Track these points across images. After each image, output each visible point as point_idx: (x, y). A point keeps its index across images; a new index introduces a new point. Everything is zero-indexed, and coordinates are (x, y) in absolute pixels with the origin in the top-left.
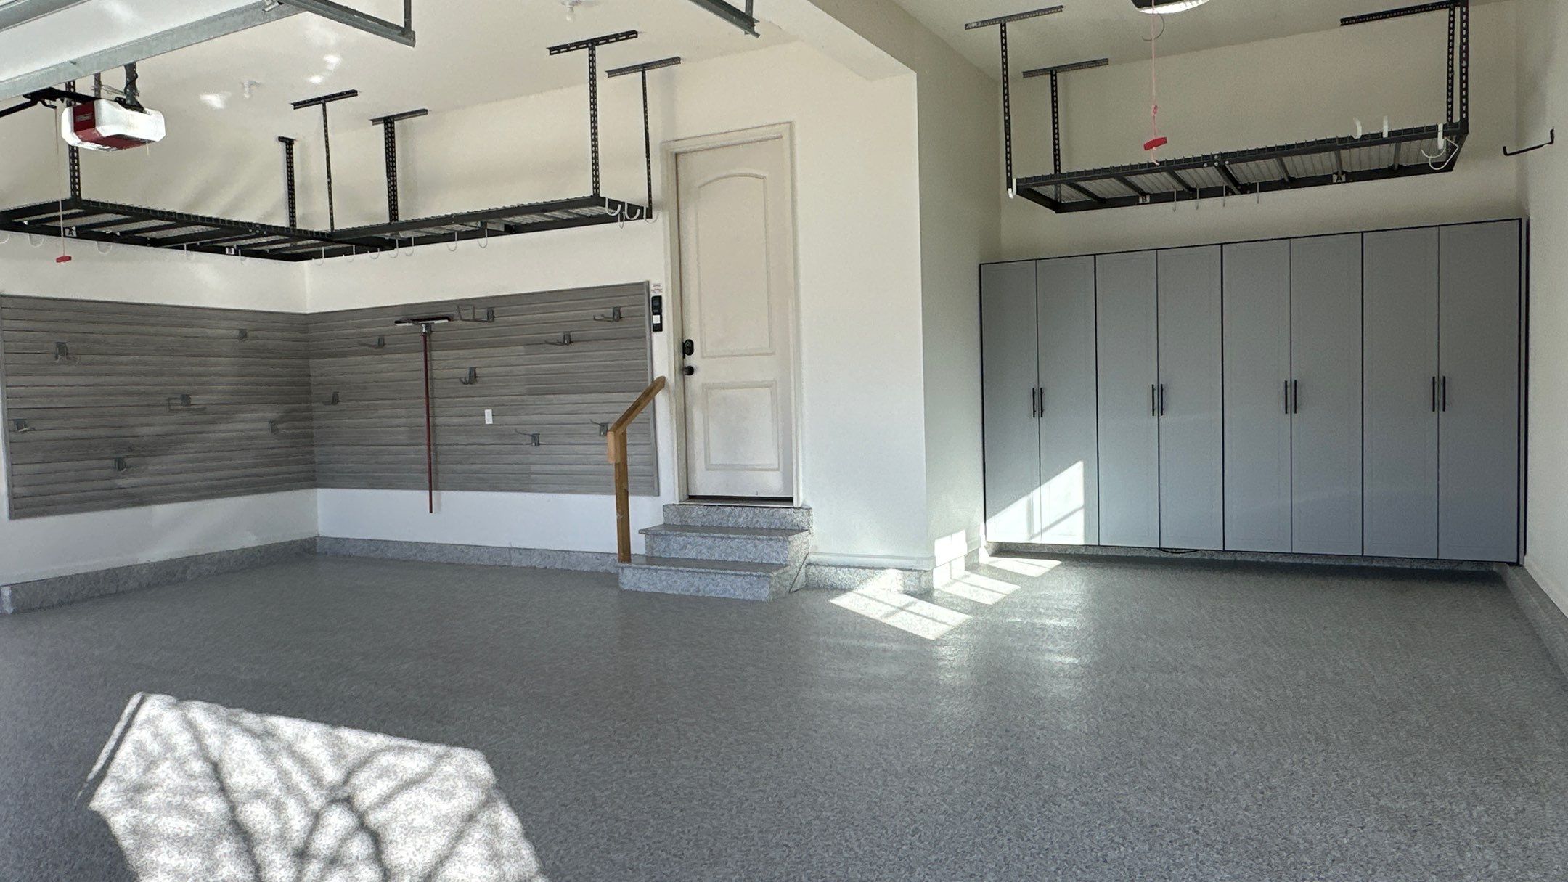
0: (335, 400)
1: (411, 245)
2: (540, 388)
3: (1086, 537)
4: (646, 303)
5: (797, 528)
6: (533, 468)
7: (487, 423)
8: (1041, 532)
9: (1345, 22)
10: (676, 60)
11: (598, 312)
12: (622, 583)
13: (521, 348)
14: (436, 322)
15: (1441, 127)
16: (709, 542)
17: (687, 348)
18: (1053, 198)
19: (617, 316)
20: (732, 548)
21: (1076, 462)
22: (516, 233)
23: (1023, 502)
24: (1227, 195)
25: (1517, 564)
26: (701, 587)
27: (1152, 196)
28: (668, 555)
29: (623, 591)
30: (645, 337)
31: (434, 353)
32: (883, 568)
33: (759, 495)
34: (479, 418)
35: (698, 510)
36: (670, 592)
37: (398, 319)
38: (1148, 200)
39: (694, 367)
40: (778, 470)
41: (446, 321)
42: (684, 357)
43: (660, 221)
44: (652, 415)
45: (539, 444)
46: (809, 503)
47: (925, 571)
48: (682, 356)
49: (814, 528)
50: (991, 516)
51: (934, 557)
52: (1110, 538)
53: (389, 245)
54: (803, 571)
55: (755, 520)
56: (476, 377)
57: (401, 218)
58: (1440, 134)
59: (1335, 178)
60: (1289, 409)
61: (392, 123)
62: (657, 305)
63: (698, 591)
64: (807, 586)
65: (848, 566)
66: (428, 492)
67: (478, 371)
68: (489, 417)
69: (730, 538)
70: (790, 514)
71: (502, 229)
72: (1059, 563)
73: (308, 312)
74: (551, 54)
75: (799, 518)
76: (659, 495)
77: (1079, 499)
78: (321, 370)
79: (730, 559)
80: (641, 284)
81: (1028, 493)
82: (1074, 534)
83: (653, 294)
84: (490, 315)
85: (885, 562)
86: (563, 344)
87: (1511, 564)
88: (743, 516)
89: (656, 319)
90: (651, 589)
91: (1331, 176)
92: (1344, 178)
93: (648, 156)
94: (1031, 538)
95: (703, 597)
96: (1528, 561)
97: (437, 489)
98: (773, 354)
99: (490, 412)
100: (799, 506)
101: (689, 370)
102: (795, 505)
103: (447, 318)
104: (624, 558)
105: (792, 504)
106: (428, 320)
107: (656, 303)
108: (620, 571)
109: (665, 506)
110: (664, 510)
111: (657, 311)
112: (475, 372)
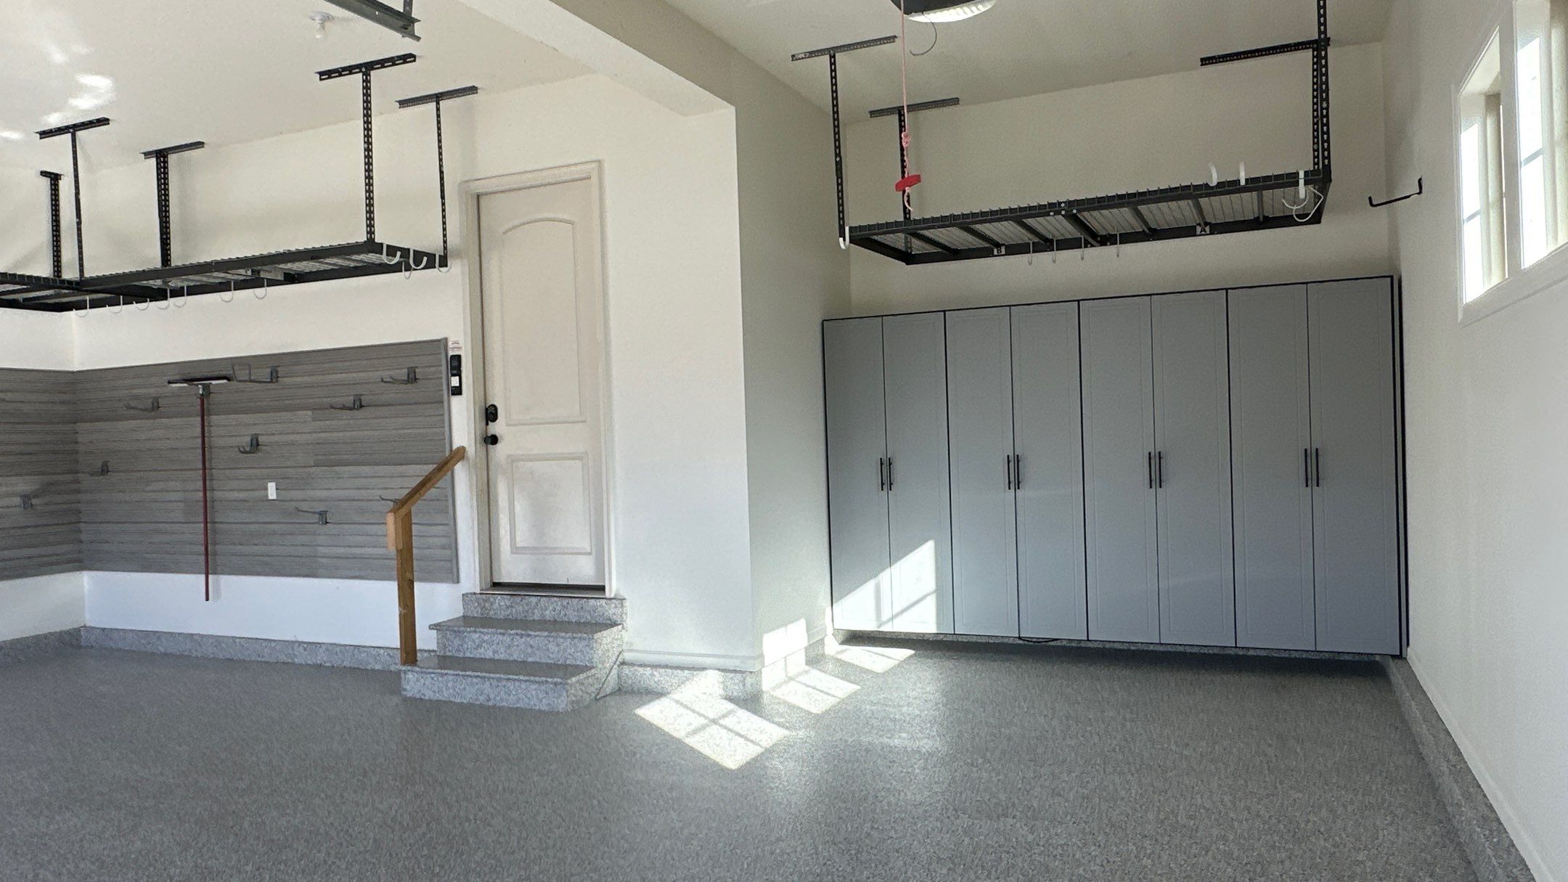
0: (105, 470)
1: (183, 295)
2: (330, 458)
3: (939, 624)
4: (444, 362)
5: (609, 622)
6: (321, 550)
7: (270, 498)
8: (892, 618)
9: (1206, 61)
10: (473, 90)
11: (386, 374)
12: (405, 690)
13: (310, 413)
14: (214, 382)
15: (1302, 175)
16: (507, 639)
17: (491, 414)
18: (903, 249)
19: (412, 378)
20: (531, 646)
21: (927, 541)
22: (299, 282)
23: (870, 586)
24: (1086, 247)
25: (1400, 657)
26: (492, 696)
27: (1007, 247)
28: (461, 655)
29: (405, 699)
30: (442, 402)
31: (214, 418)
32: (704, 669)
33: (571, 583)
34: (263, 493)
35: (501, 603)
36: (458, 700)
37: (171, 378)
38: (1003, 252)
39: (498, 435)
40: (590, 554)
41: (225, 381)
42: (487, 424)
43: (456, 268)
44: (450, 492)
45: (327, 523)
46: (623, 594)
47: (751, 672)
48: (484, 422)
49: (629, 622)
50: (836, 602)
51: (762, 656)
52: (966, 627)
53: (159, 295)
54: (614, 671)
55: (563, 613)
56: (258, 445)
57: (176, 261)
58: (1302, 182)
59: (1199, 229)
60: (1153, 483)
61: (165, 157)
62: (455, 365)
63: (489, 700)
64: (620, 689)
65: (666, 667)
66: (203, 577)
67: (261, 439)
68: (272, 492)
69: (529, 635)
70: (601, 606)
71: (281, 277)
72: (911, 652)
73: (75, 370)
74: (321, 79)
75: (611, 611)
76: (458, 582)
77: (930, 584)
78: (92, 436)
79: (530, 660)
80: (439, 341)
81: (876, 575)
82: (925, 621)
83: (451, 353)
84: (275, 375)
85: (708, 661)
86: (350, 409)
87: (1393, 657)
88: (550, 607)
89: (455, 381)
90: (438, 697)
91: (1194, 228)
92: (1207, 229)
93: (443, 197)
94: (879, 627)
95: (494, 706)
96: (1411, 653)
97: (215, 573)
98: (585, 422)
99: (274, 485)
100: (612, 596)
101: (493, 440)
102: (607, 595)
103: (226, 378)
104: (409, 660)
105: (604, 593)
106: (205, 380)
107: (455, 363)
108: (402, 676)
109: (464, 594)
110: (464, 599)
111: (456, 372)
112: (257, 440)
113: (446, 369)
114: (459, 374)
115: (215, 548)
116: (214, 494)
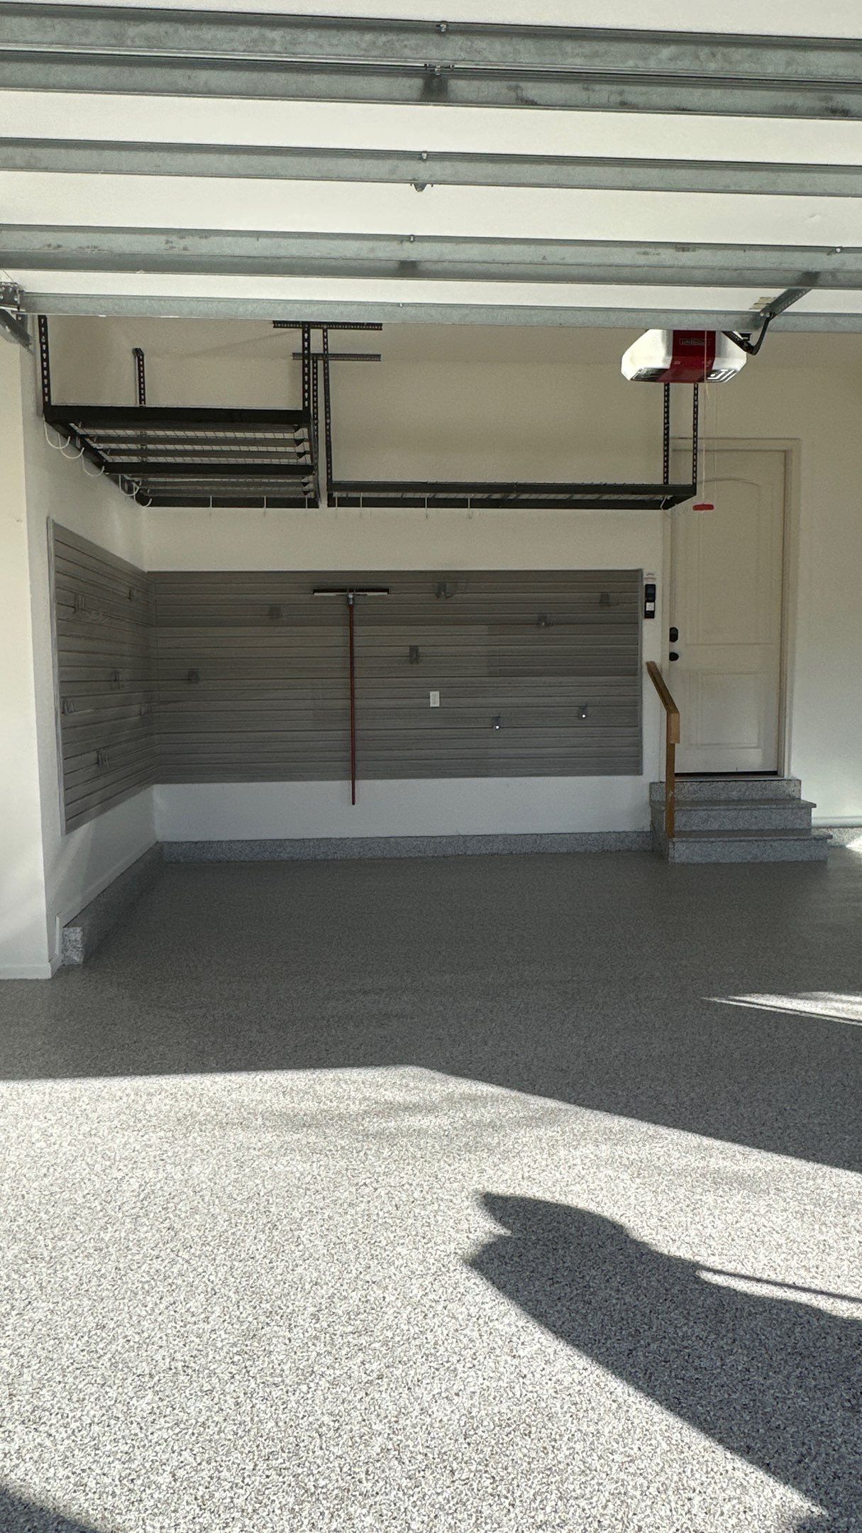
0: (192, 677)
4: (641, 589)
6: (492, 752)
7: (432, 705)
12: (673, 857)
14: (369, 594)
17: (674, 636)
19: (605, 601)
30: (637, 624)
33: (739, 771)
34: (425, 701)
35: (687, 788)
36: (727, 860)
39: (678, 653)
40: (758, 747)
41: (386, 594)
44: (639, 699)
45: (500, 728)
46: (797, 776)
48: (670, 642)
56: (418, 656)
62: (650, 593)
66: (350, 782)
67: (421, 650)
68: (435, 699)
70: (781, 786)
73: (146, 570)
75: (791, 789)
76: (641, 774)
80: (634, 571)
83: (645, 583)
84: (442, 590)
86: (537, 626)
89: (650, 607)
90: (706, 860)
97: (360, 778)
99: (437, 693)
100: (790, 778)
101: (674, 657)
102: (786, 777)
103: (386, 590)
104: (671, 833)
105: (780, 776)
106: (357, 591)
107: (650, 591)
108: (671, 846)
109: (652, 784)
110: (651, 788)
111: (650, 599)
112: (417, 651)
113: (642, 594)
114: (653, 601)
115: (358, 754)
116: (357, 703)
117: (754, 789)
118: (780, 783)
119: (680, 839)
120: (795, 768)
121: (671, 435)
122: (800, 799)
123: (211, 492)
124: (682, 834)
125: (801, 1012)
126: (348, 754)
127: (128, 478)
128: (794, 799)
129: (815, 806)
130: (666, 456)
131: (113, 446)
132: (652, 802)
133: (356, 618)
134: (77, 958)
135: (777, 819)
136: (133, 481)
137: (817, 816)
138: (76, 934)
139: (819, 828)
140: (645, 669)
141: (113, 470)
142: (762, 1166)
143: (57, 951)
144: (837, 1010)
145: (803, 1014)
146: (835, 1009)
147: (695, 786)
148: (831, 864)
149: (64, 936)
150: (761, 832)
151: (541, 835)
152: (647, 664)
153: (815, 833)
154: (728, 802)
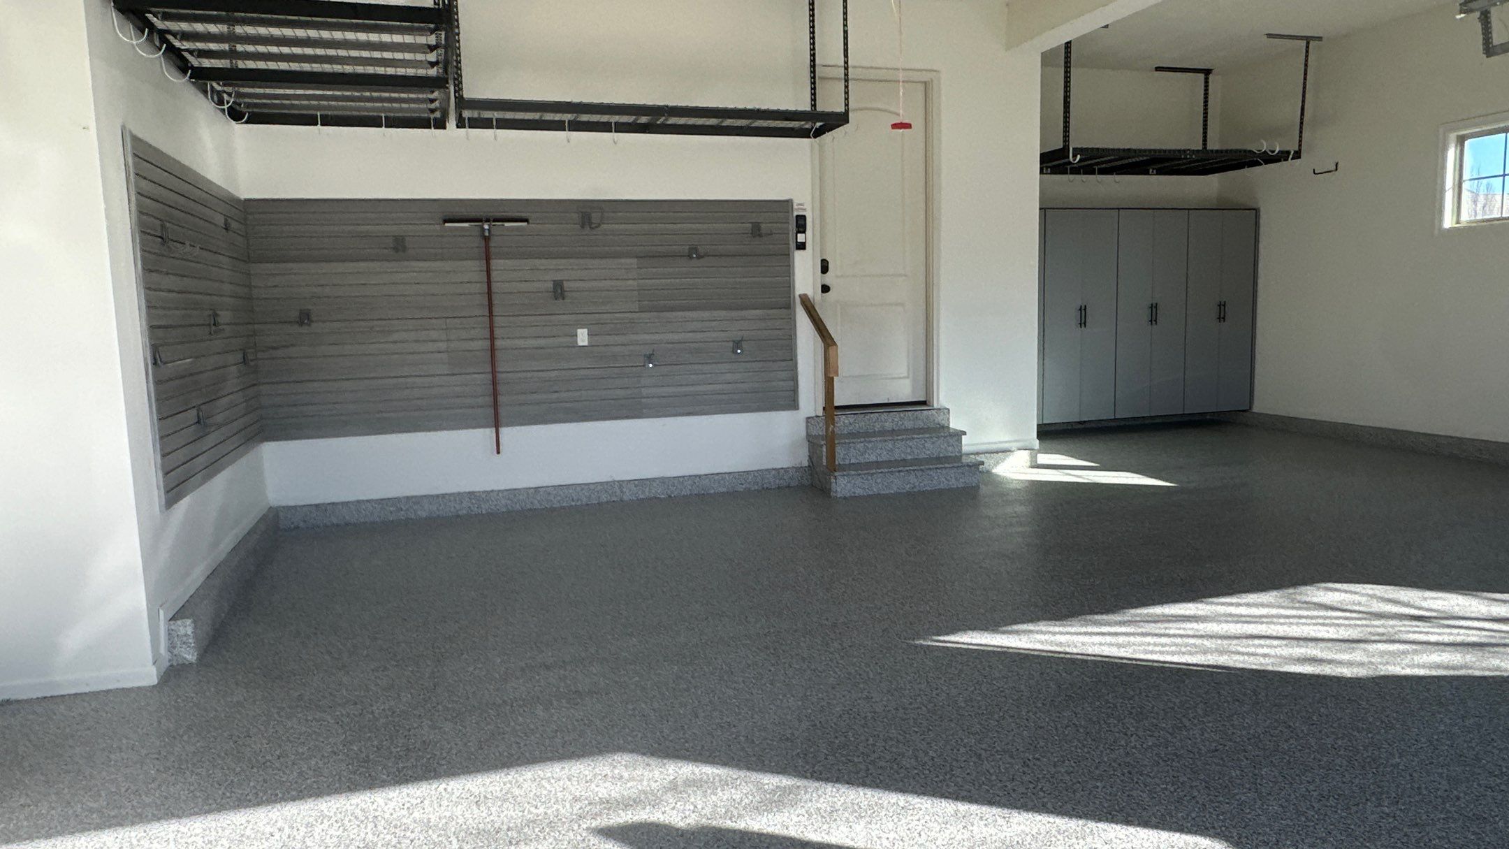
0: (305, 318)
4: (792, 220)
6: (645, 391)
7: (580, 343)
12: (835, 492)
16: (889, 444)
17: (825, 268)
19: (756, 231)
25: (1249, 409)
30: (789, 255)
33: (891, 401)
34: (567, 339)
36: (886, 492)
39: (830, 285)
40: (908, 377)
42: (821, 276)
45: (654, 365)
46: (944, 404)
56: (563, 291)
62: (801, 224)
66: (494, 430)
67: (566, 284)
68: (583, 337)
76: (798, 409)
80: (787, 201)
83: (795, 214)
84: (586, 220)
86: (690, 257)
88: (889, 421)
89: (801, 238)
90: (868, 492)
97: (504, 425)
99: (585, 331)
100: (939, 407)
101: (825, 289)
102: (935, 406)
103: (526, 220)
104: (833, 467)
105: (929, 406)
106: (494, 221)
107: (801, 222)
108: (833, 480)
109: (808, 418)
110: (807, 422)
111: (801, 230)
112: (562, 288)
113: (792, 226)
114: (804, 232)
115: (501, 399)
116: (498, 343)
117: (907, 420)
118: (930, 412)
119: (841, 473)
120: (942, 398)
121: (818, 61)
122: (948, 427)
123: (318, 108)
124: (842, 468)
125: (1008, 648)
126: (489, 400)
127: (219, 88)
128: (943, 427)
129: (965, 433)
130: (814, 83)
131: (200, 45)
132: (810, 437)
133: (492, 250)
134: (190, 656)
135: (931, 448)
136: (225, 92)
137: (968, 444)
138: (186, 627)
139: (968, 454)
140: (798, 300)
141: (200, 77)
142: (1028, 830)
143: (163, 650)
144: (1042, 642)
145: (1011, 650)
146: (1039, 642)
147: (851, 419)
148: (984, 490)
149: (170, 633)
150: (917, 462)
151: (700, 476)
152: (800, 296)
153: (965, 460)
154: (883, 433)
